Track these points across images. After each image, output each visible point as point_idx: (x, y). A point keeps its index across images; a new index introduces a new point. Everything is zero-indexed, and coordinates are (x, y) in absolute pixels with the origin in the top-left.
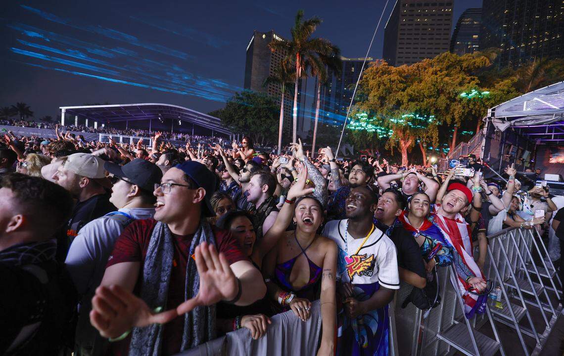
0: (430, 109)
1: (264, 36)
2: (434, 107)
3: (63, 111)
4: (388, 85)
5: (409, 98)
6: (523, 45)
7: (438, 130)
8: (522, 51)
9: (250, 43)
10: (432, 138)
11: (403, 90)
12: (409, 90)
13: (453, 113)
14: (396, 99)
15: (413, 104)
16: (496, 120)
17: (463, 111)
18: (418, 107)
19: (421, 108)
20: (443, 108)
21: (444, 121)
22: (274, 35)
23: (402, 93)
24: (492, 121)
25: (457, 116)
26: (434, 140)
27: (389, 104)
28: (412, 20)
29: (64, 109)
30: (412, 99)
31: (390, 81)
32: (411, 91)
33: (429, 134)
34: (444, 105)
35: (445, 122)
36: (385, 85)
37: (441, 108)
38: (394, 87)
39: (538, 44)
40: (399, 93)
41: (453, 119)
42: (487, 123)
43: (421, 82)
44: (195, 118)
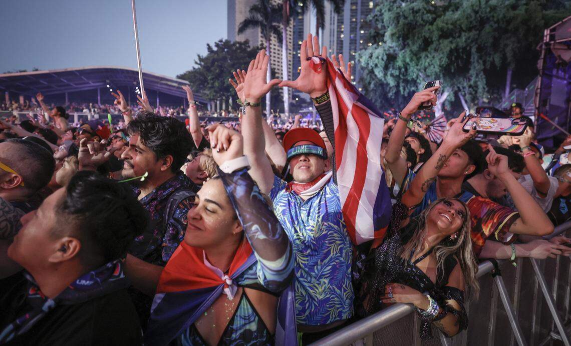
0: (471, 48)
2: (476, 43)
4: (411, 17)
5: (440, 33)
7: (484, 74)
10: (477, 86)
11: (431, 24)
12: (439, 23)
13: (504, 50)
14: (422, 37)
15: (446, 42)
16: (557, 46)
17: (519, 45)
18: (453, 46)
19: (457, 46)
20: (489, 44)
21: (491, 62)
23: (430, 27)
24: (552, 47)
25: (509, 55)
26: (480, 90)
27: (413, 44)
30: (445, 34)
31: (413, 12)
32: (443, 22)
33: (472, 83)
34: (491, 40)
35: (493, 63)
36: (406, 18)
37: (486, 45)
38: (419, 19)
40: (427, 28)
41: (504, 58)
42: (543, 52)
43: (457, 10)
44: (157, 83)
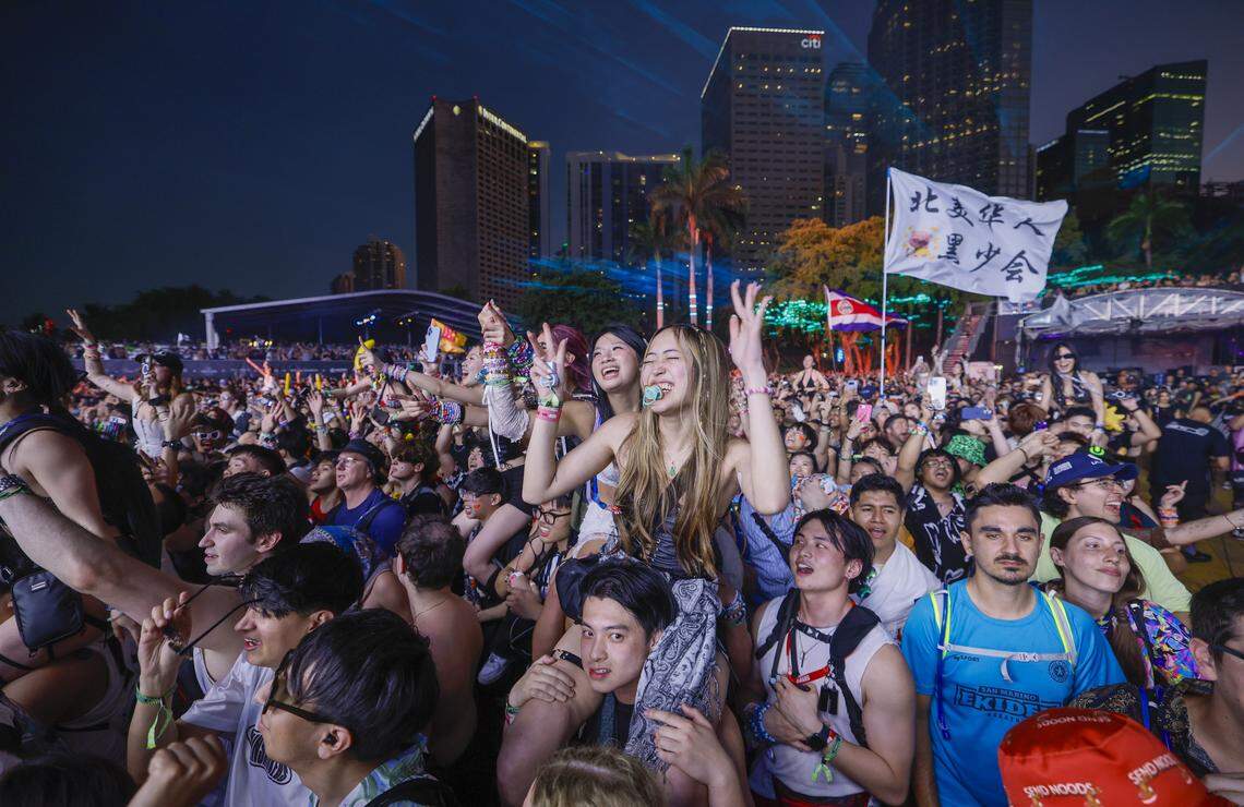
1: (456, 110)
3: (209, 318)
6: (936, 141)
8: (936, 151)
9: (423, 123)
22: (480, 108)
28: (754, 87)
29: (209, 313)
39: (957, 139)
